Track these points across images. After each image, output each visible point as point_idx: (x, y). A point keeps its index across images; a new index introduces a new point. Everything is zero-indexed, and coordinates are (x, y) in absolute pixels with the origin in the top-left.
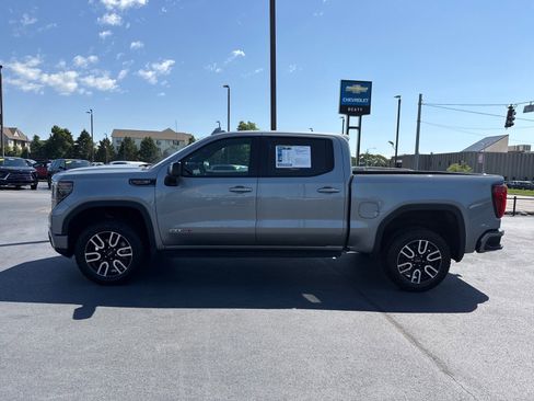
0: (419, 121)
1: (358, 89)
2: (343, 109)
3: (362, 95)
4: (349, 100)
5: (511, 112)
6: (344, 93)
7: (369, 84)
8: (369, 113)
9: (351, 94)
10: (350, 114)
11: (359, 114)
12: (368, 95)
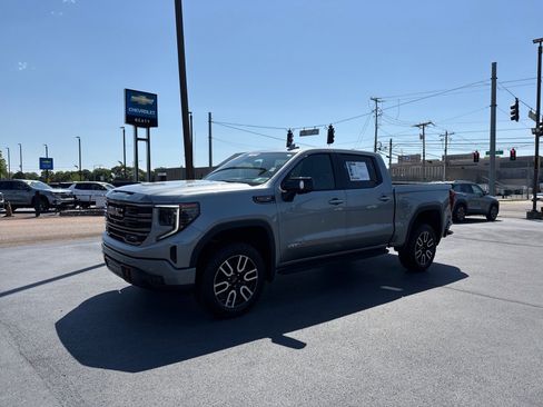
0: (210, 137)
1: (143, 100)
2: (130, 119)
3: (148, 107)
4: (135, 110)
5: (290, 135)
6: (129, 103)
7: (154, 97)
8: (156, 125)
9: (136, 105)
10: (137, 125)
11: (147, 126)
12: (154, 107)
